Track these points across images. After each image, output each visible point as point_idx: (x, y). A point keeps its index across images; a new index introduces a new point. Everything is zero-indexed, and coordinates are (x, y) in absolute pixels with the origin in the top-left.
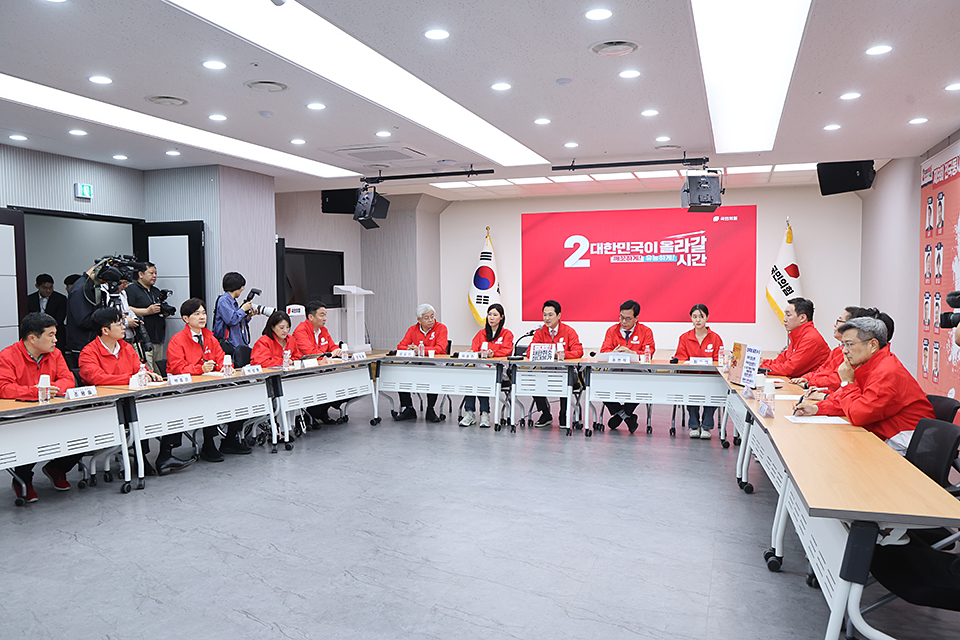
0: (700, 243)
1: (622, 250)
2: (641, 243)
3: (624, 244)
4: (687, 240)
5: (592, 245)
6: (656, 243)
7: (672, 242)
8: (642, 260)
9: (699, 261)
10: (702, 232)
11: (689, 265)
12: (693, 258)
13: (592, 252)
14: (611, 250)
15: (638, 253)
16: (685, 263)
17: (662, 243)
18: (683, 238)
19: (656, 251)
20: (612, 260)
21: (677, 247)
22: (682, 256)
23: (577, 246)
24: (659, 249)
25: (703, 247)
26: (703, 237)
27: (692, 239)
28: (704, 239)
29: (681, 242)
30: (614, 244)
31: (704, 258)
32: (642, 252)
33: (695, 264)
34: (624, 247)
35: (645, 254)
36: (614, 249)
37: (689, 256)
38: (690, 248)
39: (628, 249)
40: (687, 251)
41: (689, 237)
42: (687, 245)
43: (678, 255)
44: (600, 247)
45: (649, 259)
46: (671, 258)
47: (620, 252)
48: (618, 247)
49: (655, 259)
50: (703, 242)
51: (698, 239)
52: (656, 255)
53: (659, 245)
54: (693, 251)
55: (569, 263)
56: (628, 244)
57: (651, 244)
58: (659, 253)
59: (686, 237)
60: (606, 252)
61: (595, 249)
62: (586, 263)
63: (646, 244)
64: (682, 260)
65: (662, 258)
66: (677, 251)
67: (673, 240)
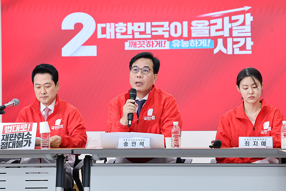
0: (243, 24)
1: (141, 33)
2: (166, 24)
3: (142, 25)
4: (227, 19)
5: (100, 26)
6: (185, 23)
7: (206, 22)
8: (167, 46)
9: (243, 48)
10: (247, 8)
11: (230, 52)
12: (234, 43)
13: (100, 36)
14: (126, 33)
15: (162, 37)
16: (224, 50)
17: (194, 23)
18: (222, 17)
19: (185, 35)
20: (127, 46)
21: (213, 28)
22: (220, 41)
23: (79, 27)
24: (190, 31)
25: (248, 28)
26: (248, 15)
27: (234, 18)
28: (249, 18)
29: (219, 21)
30: (130, 24)
31: (250, 43)
32: (166, 35)
33: (237, 52)
34: (142, 29)
35: (171, 39)
36: (130, 32)
37: (230, 41)
38: (231, 30)
39: (149, 31)
40: (226, 33)
41: (230, 15)
42: (227, 26)
43: (215, 39)
44: (110, 28)
45: (177, 44)
46: (205, 44)
47: (137, 35)
48: (136, 29)
49: (185, 45)
50: (248, 23)
51: (241, 17)
52: (186, 39)
53: (190, 26)
54: (235, 34)
55: (68, 51)
56: (148, 24)
57: (178, 24)
58: (189, 38)
59: (226, 15)
60: (119, 36)
61: (104, 31)
62: (92, 51)
63: (173, 25)
64: (220, 46)
65: (193, 44)
66: (214, 34)
67: (209, 19)
